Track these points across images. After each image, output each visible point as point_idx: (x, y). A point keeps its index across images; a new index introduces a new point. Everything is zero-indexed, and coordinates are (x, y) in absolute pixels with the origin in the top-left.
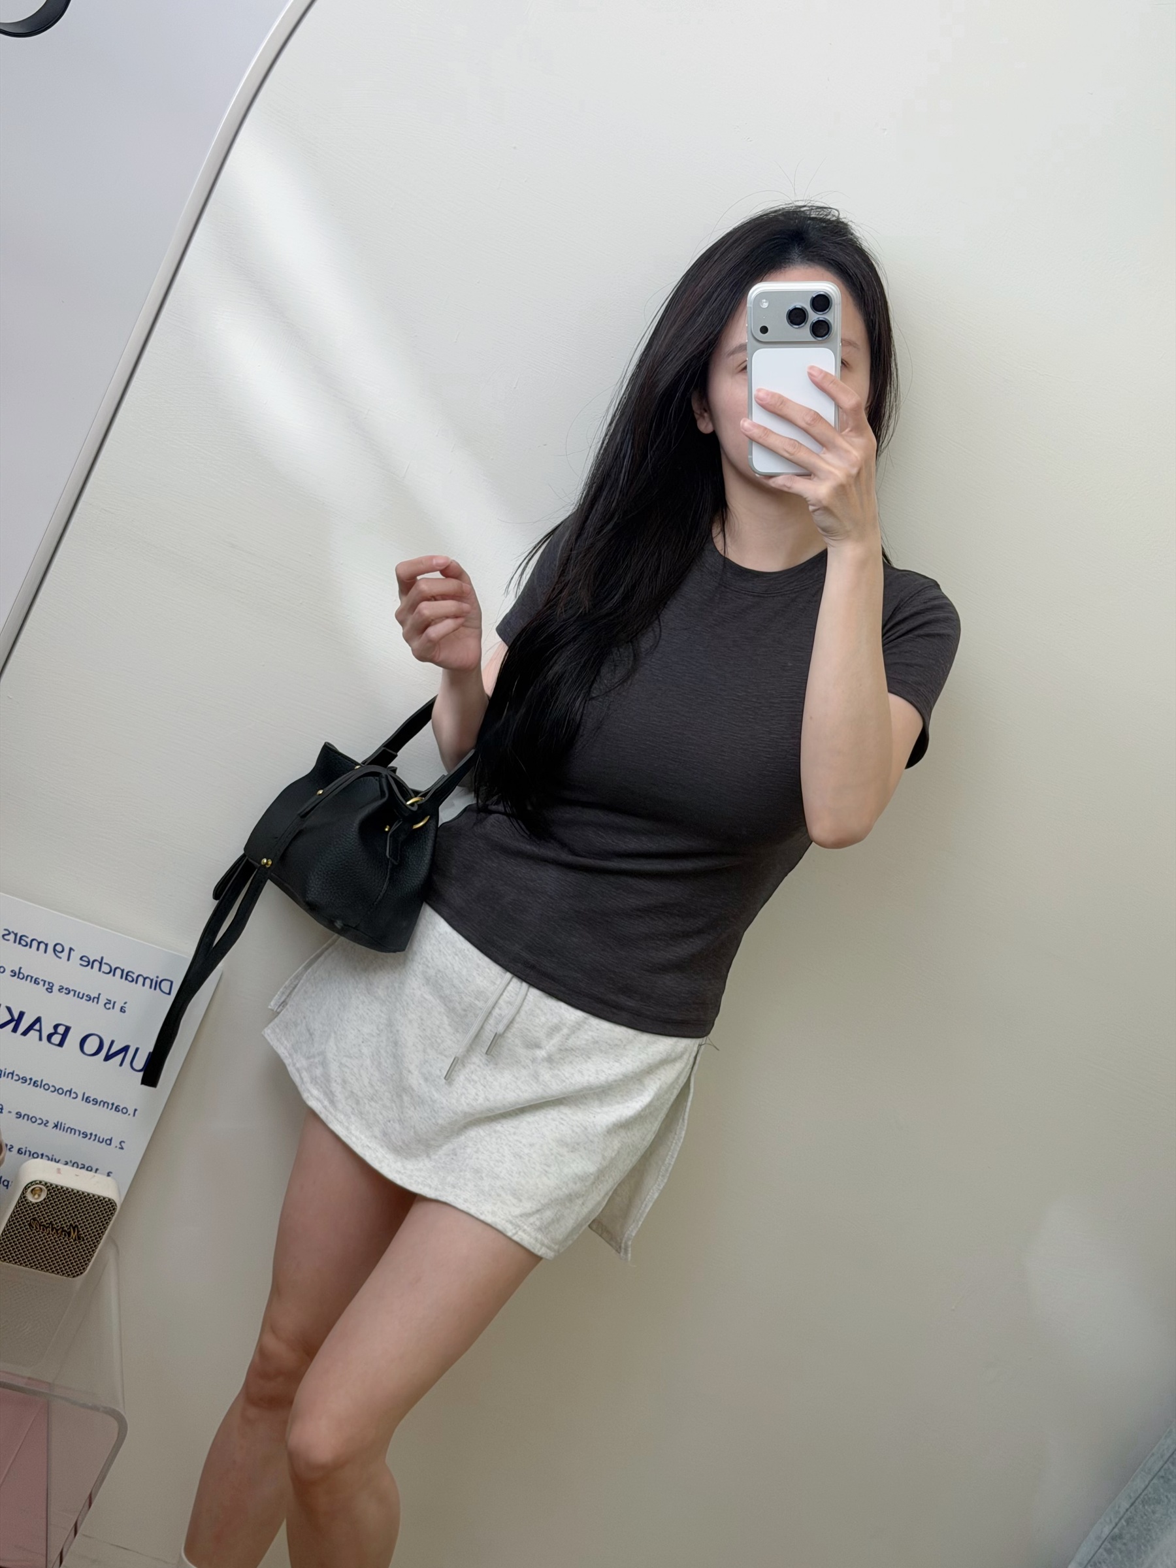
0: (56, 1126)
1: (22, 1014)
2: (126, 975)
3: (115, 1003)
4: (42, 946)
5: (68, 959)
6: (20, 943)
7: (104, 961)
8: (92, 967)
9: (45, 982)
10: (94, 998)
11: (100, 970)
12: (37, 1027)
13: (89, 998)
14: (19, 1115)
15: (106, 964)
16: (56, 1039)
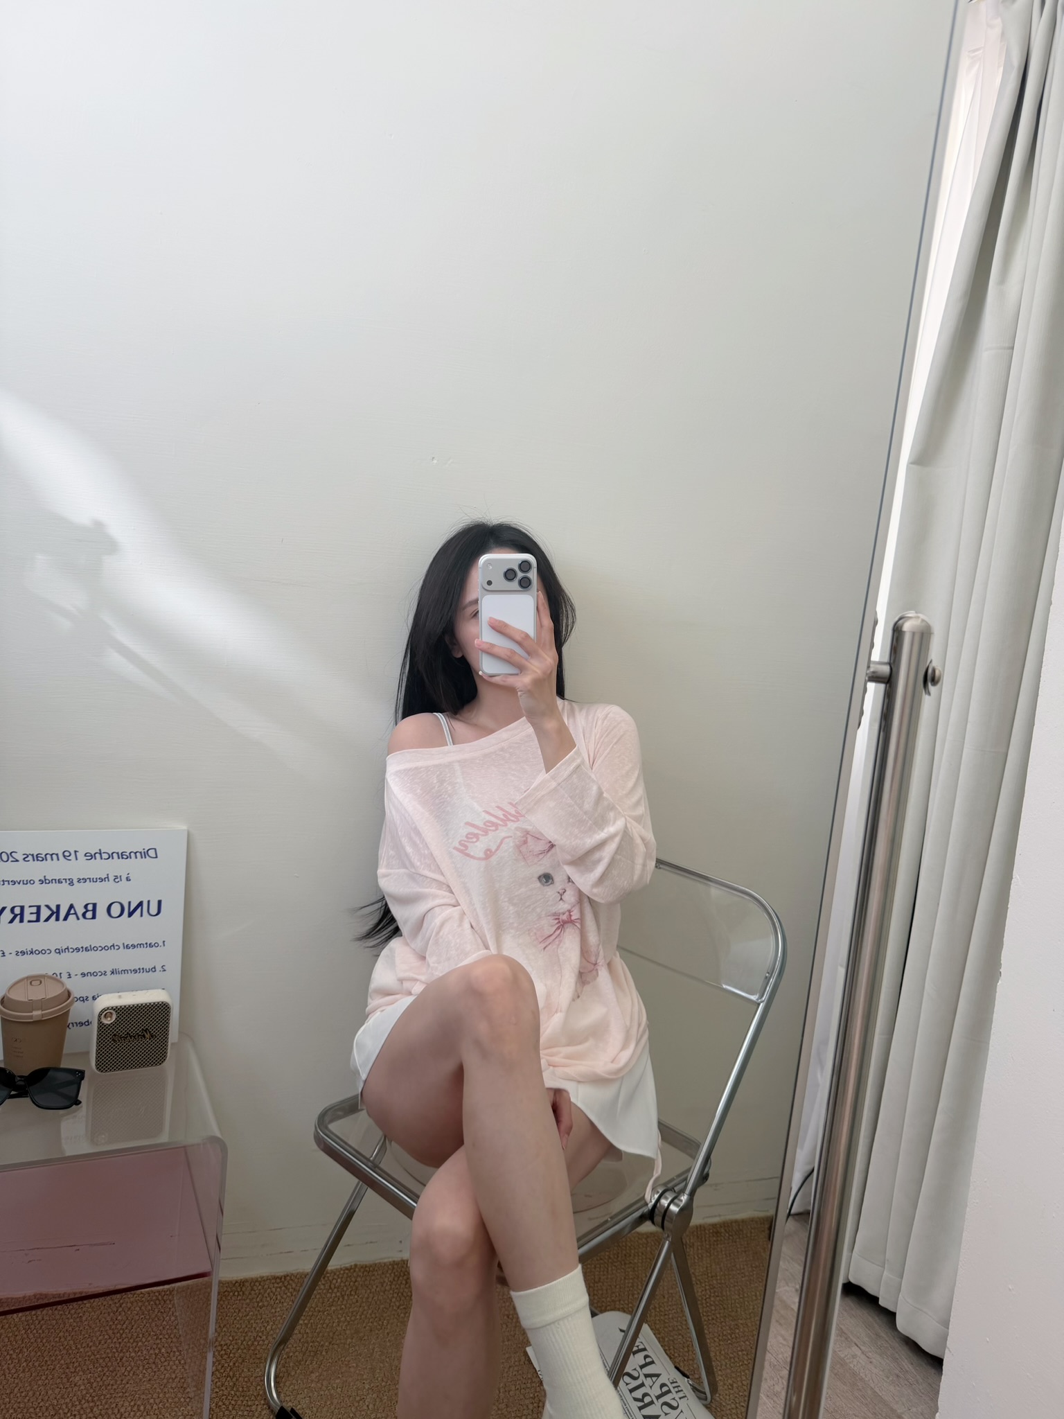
0: (113, 973)
1: (58, 907)
2: (122, 856)
3: (121, 876)
4: (54, 856)
5: (77, 859)
6: (37, 860)
8: (95, 859)
9: (66, 880)
10: (105, 878)
11: (101, 858)
12: (72, 911)
13: (102, 880)
14: (83, 975)
15: (104, 853)
16: (89, 915)
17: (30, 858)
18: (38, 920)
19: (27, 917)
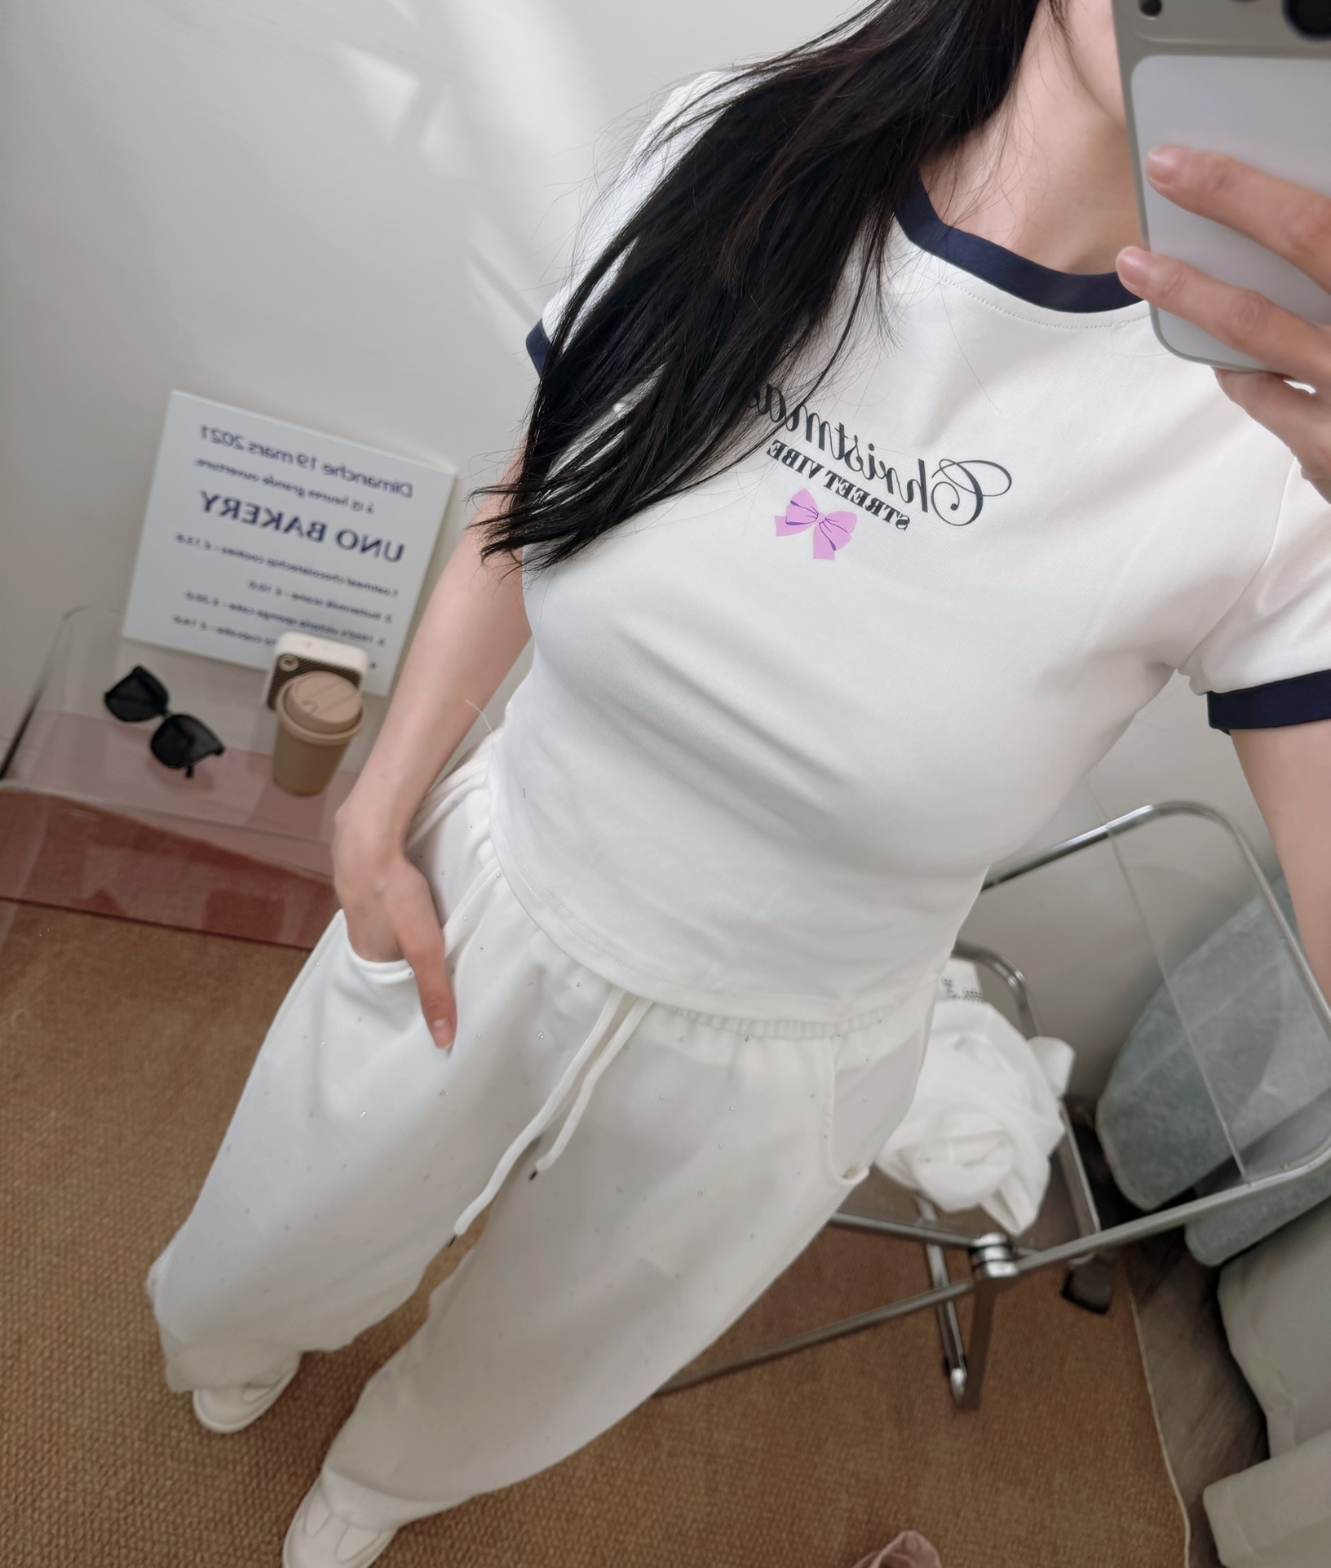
0: (330, 604)
1: (280, 515)
2: (368, 481)
3: (362, 505)
4: (287, 458)
5: (313, 467)
6: (267, 453)
7: (346, 470)
8: (337, 474)
9: (296, 488)
10: (343, 502)
11: (344, 476)
12: (297, 525)
13: (338, 501)
14: (295, 597)
15: (350, 472)
16: (315, 535)
17: (257, 450)
18: (254, 521)
19: (244, 512)
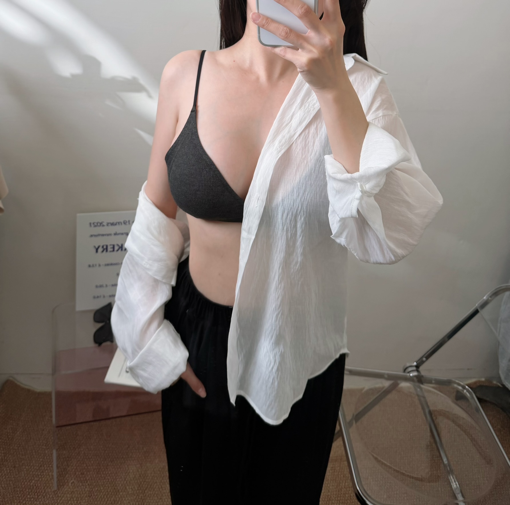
1: (122, 245)
5: (129, 223)
6: (113, 225)
17: (109, 225)
18: (114, 251)
19: (110, 249)
